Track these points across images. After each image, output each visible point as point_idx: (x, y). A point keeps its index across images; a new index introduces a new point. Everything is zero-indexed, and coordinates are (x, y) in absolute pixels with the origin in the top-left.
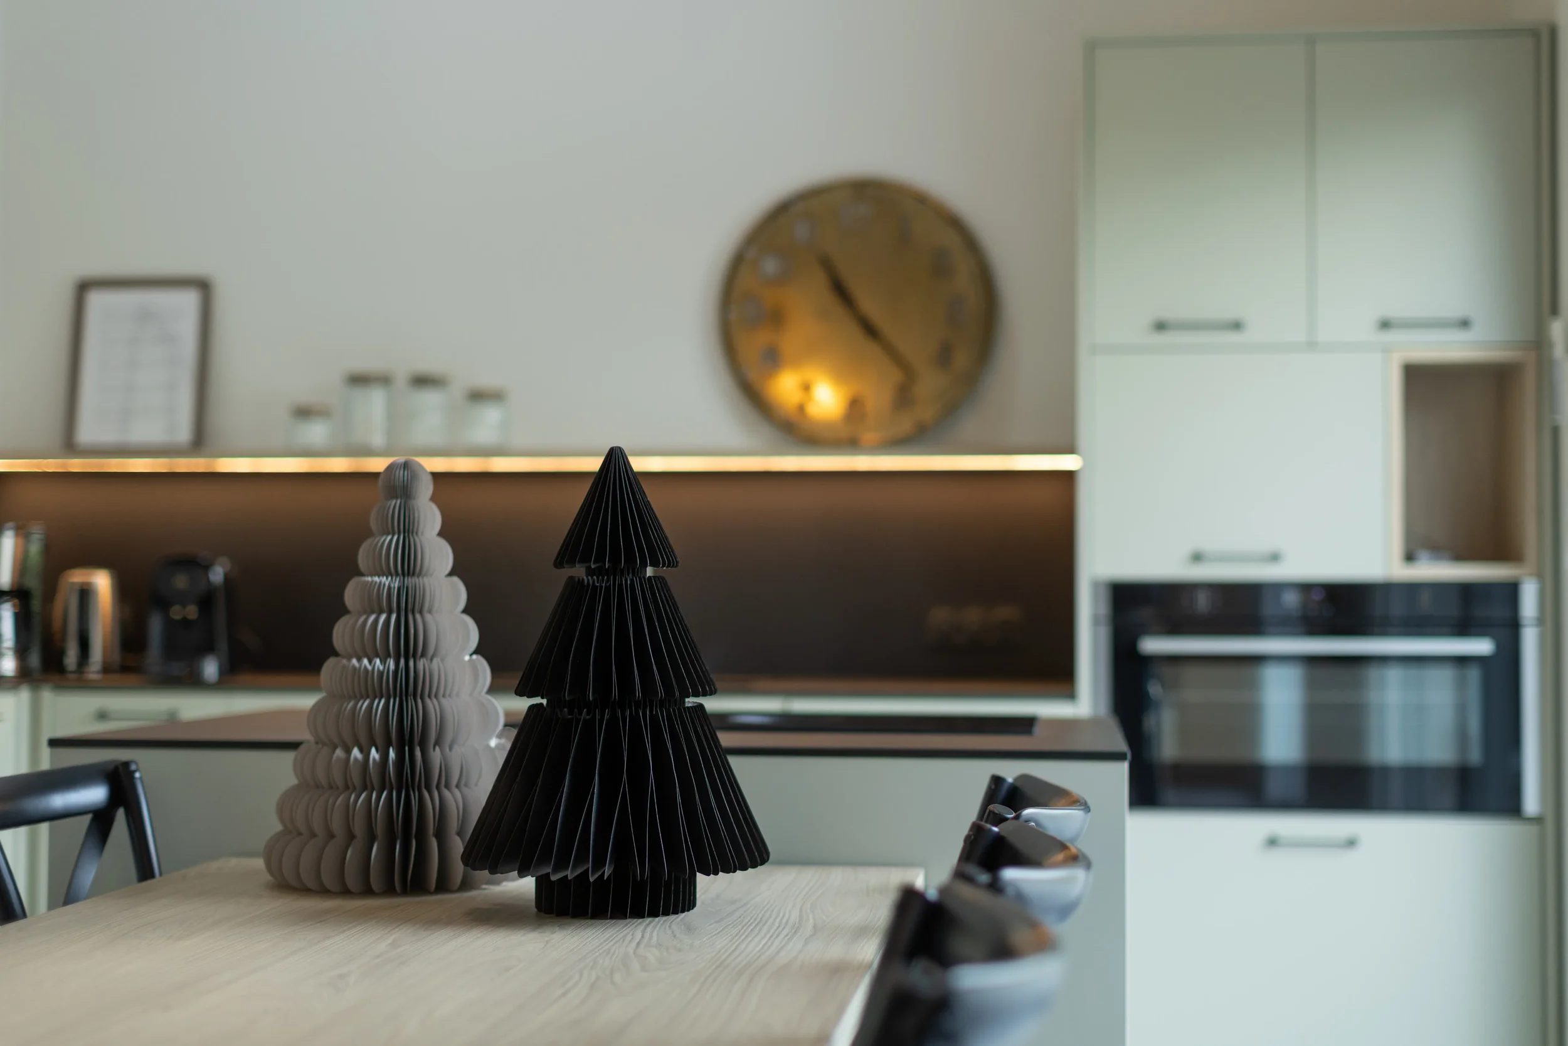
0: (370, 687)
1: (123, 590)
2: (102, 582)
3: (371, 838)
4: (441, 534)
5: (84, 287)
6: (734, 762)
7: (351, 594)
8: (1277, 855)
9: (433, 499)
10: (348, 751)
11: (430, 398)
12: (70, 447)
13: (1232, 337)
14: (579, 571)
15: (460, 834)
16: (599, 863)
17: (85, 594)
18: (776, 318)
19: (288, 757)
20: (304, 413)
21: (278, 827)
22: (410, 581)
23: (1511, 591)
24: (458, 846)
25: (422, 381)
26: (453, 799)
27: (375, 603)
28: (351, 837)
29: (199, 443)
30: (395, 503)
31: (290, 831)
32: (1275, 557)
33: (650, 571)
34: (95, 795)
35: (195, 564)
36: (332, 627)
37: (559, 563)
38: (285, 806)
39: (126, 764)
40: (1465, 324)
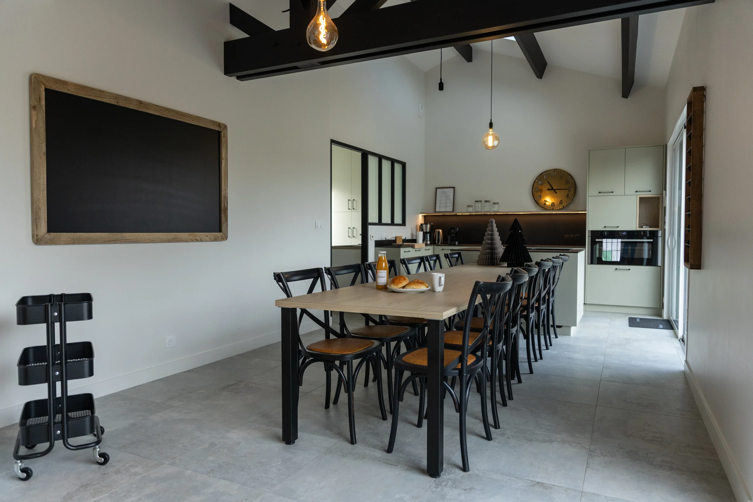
0: (488, 244)
1: (443, 232)
2: (441, 231)
3: (489, 259)
4: (496, 227)
5: (437, 188)
6: (529, 253)
7: (486, 234)
8: (617, 271)
9: (495, 223)
10: (486, 251)
11: (487, 203)
12: (435, 212)
13: (612, 194)
14: (512, 231)
15: (499, 259)
16: (514, 261)
17: (439, 232)
18: (541, 191)
19: (479, 252)
20: (469, 206)
21: (478, 259)
22: (493, 232)
23: (657, 232)
24: (498, 261)
25: (486, 201)
26: (498, 256)
27: (489, 235)
28: (487, 259)
29: (453, 211)
30: (491, 224)
31: (480, 259)
32: (618, 227)
33: (520, 231)
34: (457, 255)
35: (454, 228)
36: (484, 238)
37: (510, 230)
38: (479, 257)
39: (460, 252)
40: (650, 191)
